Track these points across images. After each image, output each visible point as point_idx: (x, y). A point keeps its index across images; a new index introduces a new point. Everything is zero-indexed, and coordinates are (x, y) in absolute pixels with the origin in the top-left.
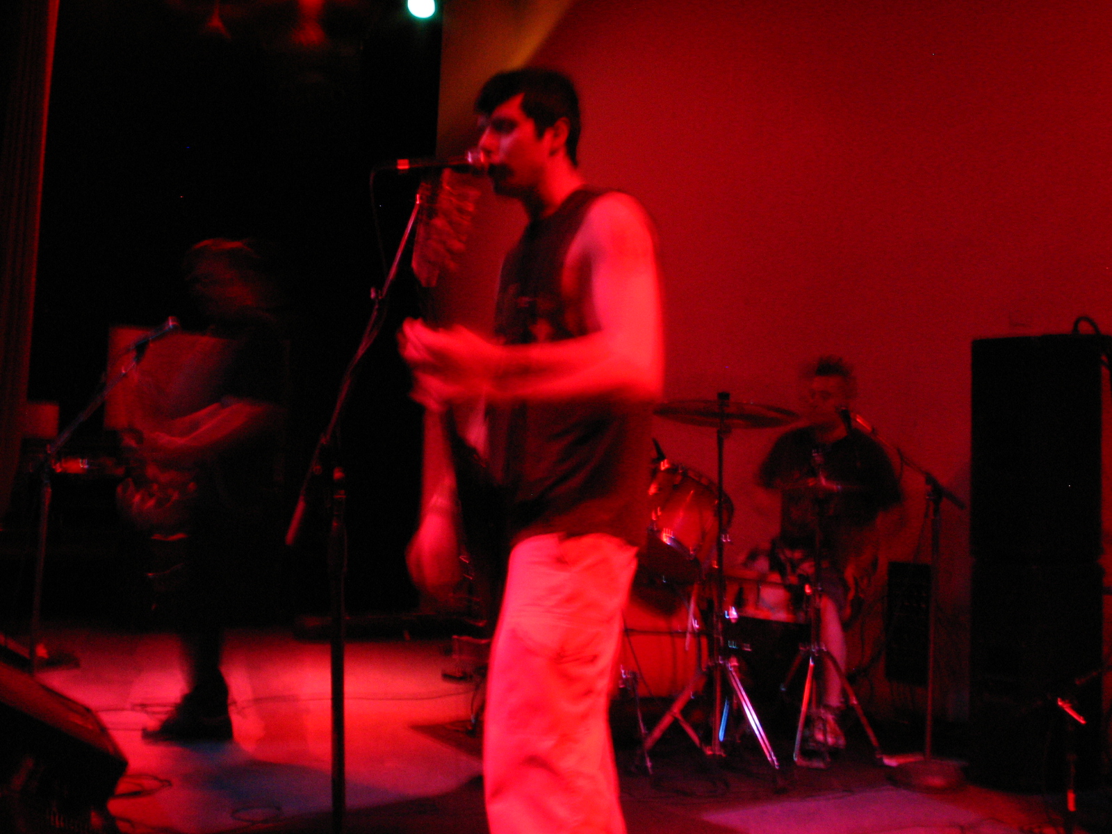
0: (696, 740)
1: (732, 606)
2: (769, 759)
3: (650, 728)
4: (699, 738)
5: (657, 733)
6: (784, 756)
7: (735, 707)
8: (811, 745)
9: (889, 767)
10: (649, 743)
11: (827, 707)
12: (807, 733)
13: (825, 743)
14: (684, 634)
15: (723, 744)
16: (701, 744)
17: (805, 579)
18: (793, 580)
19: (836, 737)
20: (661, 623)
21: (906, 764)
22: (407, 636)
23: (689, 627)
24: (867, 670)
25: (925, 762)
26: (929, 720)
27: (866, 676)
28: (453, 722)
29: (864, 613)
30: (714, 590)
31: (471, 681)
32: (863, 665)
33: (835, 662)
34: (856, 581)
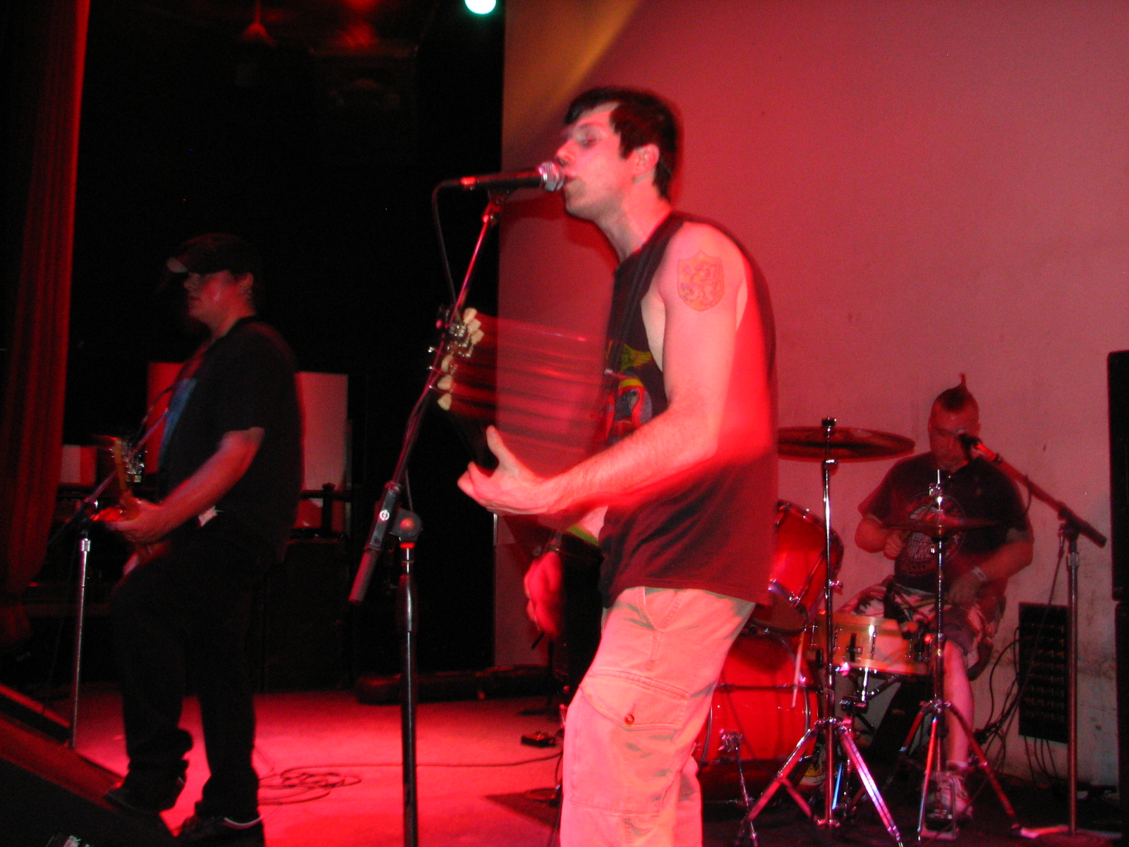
0: (806, 809)
1: (844, 659)
2: (889, 830)
3: (755, 795)
4: (810, 805)
5: (763, 802)
6: (908, 830)
8: (937, 813)
9: (1028, 839)
10: (753, 814)
11: (954, 768)
13: (951, 810)
14: (789, 690)
15: (837, 814)
16: (813, 813)
17: (925, 627)
18: (911, 626)
19: (966, 803)
20: (765, 680)
21: (1047, 835)
22: (482, 696)
23: (796, 682)
24: (998, 725)
25: (1069, 833)
26: (1073, 787)
27: (996, 732)
28: (533, 791)
29: (993, 661)
30: (823, 639)
31: (554, 744)
32: (992, 721)
33: (960, 719)
34: (982, 622)
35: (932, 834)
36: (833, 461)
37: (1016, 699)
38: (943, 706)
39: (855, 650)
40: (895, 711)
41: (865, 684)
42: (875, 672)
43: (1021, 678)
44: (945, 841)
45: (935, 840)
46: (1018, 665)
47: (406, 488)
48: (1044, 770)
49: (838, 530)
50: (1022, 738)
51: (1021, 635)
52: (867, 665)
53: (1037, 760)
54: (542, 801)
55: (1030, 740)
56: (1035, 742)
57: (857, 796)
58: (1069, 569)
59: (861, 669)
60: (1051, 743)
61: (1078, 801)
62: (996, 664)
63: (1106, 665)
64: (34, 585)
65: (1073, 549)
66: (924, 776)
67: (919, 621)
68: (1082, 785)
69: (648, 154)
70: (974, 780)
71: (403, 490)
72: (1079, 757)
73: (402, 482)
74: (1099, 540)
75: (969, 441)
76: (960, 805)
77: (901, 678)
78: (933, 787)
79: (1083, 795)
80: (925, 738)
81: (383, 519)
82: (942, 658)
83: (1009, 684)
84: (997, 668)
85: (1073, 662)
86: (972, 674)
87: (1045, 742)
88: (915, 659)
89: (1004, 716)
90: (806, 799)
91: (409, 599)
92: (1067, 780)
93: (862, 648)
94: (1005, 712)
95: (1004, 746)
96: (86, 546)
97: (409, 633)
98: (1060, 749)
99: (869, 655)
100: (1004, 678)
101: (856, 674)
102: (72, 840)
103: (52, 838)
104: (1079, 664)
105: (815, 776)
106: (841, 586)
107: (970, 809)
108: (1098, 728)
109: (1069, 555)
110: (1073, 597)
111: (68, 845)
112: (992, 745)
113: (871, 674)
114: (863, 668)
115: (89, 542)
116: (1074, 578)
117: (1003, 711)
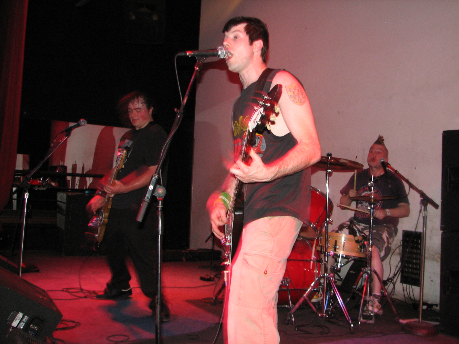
0: (314, 309)
1: (332, 249)
2: (347, 318)
3: (294, 303)
5: (297, 306)
7: (332, 295)
8: (366, 313)
9: (402, 324)
10: (293, 311)
11: (375, 296)
12: (364, 307)
13: (372, 312)
14: (309, 262)
15: (327, 312)
16: (317, 311)
17: (365, 238)
19: (378, 309)
20: (300, 257)
21: (410, 322)
22: (184, 260)
23: (312, 259)
24: (392, 279)
25: (419, 321)
26: (421, 304)
27: (391, 282)
28: (205, 299)
30: (324, 241)
31: (213, 281)
32: (390, 277)
33: (377, 275)
34: (387, 239)
35: (364, 321)
36: (330, 171)
37: (399, 269)
39: (336, 247)
40: (351, 272)
41: (340, 261)
42: (344, 256)
43: (402, 260)
45: (366, 323)
46: (401, 255)
48: (410, 297)
49: (332, 199)
50: (401, 284)
51: (403, 243)
52: (341, 253)
53: (407, 293)
54: (208, 303)
55: (405, 285)
56: (407, 286)
57: (335, 305)
58: (424, 217)
59: (338, 255)
60: (413, 287)
61: (423, 310)
63: (436, 256)
65: (425, 209)
66: (361, 298)
67: (362, 236)
68: (424, 304)
69: (259, 44)
70: (383, 300)
74: (436, 206)
75: (385, 165)
77: (355, 258)
79: (425, 307)
80: (363, 283)
81: (151, 189)
83: (397, 263)
84: (393, 256)
85: (423, 255)
87: (410, 286)
88: (360, 251)
89: (395, 275)
90: (315, 306)
92: (419, 301)
93: (339, 246)
95: (394, 288)
96: (27, 196)
98: (416, 289)
99: (342, 249)
100: (395, 260)
101: (336, 256)
103: (12, 313)
104: (426, 255)
105: (316, 298)
106: (332, 221)
108: (432, 281)
109: (424, 212)
110: (425, 229)
111: (18, 316)
112: (389, 287)
113: (342, 257)
114: (339, 254)
115: (28, 194)
116: (425, 221)
117: (394, 273)
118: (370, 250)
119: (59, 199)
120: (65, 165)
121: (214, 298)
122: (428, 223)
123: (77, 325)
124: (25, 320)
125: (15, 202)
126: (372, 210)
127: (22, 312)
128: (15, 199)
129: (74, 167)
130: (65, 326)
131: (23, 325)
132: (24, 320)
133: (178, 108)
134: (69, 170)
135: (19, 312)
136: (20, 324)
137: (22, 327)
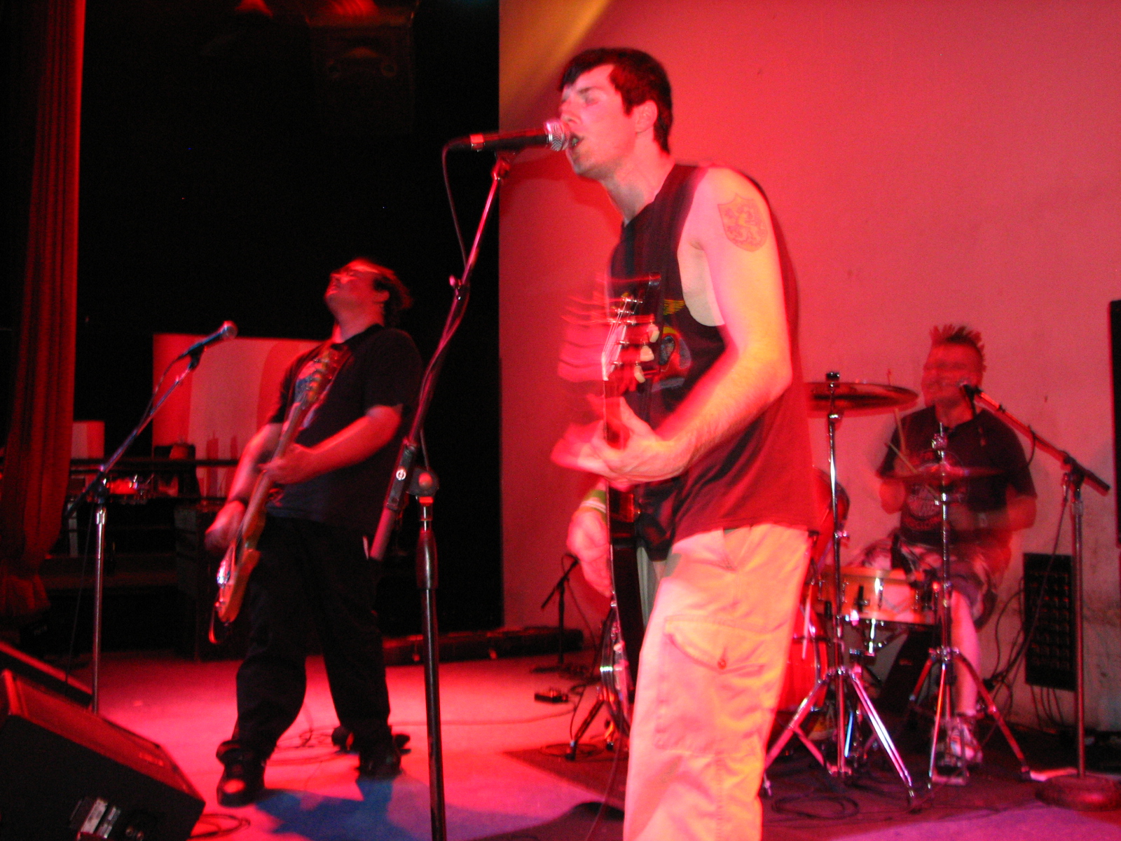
0: (819, 757)
1: (853, 608)
2: (901, 775)
4: (822, 755)
5: (775, 750)
6: (920, 775)
7: (859, 719)
8: (947, 760)
9: (1038, 782)
11: (963, 717)
12: (942, 747)
13: (961, 758)
14: (800, 640)
15: (849, 762)
16: (824, 761)
17: (932, 575)
18: (918, 575)
19: (975, 750)
21: (1056, 778)
22: (493, 655)
23: (806, 634)
24: (1004, 674)
25: (1078, 775)
26: (1080, 732)
27: (1002, 681)
28: (549, 747)
29: (997, 611)
30: (831, 590)
31: (566, 701)
32: (999, 669)
33: (969, 666)
34: (987, 575)
35: (943, 779)
36: (836, 416)
37: (1021, 648)
38: (951, 653)
39: (862, 603)
40: (902, 663)
41: (872, 636)
42: (882, 624)
43: (1026, 627)
44: (956, 786)
45: (946, 785)
46: (1023, 615)
47: (421, 446)
48: (1050, 717)
49: (843, 485)
50: (1028, 687)
51: (1025, 584)
52: (874, 617)
53: (1044, 707)
54: (557, 756)
55: (1037, 689)
56: (1042, 691)
57: (868, 744)
58: (1073, 518)
59: (868, 622)
60: (1058, 692)
61: (1086, 748)
62: (1000, 615)
63: (1110, 613)
64: (48, 557)
65: (1077, 496)
66: (933, 723)
67: (925, 571)
68: (1089, 731)
69: (647, 112)
70: (983, 727)
71: (419, 449)
72: (1086, 704)
73: (418, 441)
74: (1102, 487)
75: (972, 392)
76: (969, 753)
77: (910, 628)
78: (943, 734)
79: (1090, 740)
80: (934, 688)
81: (400, 479)
82: (949, 608)
83: (1015, 635)
84: (1003, 618)
85: (1079, 610)
86: (979, 624)
87: (1051, 690)
88: (922, 608)
89: (1010, 665)
90: (819, 748)
91: (427, 556)
92: (1075, 727)
93: (869, 601)
94: (1011, 660)
95: (1011, 696)
96: (101, 518)
97: (428, 591)
98: (1066, 696)
99: (876, 607)
100: (1010, 627)
101: (864, 624)
102: (99, 804)
103: (80, 802)
104: (1085, 611)
105: (820, 731)
106: (848, 538)
107: (980, 755)
108: (1104, 675)
109: (1073, 505)
110: (1078, 545)
111: (96, 809)
112: (999, 695)
113: (878, 626)
114: (870, 620)
115: (104, 515)
116: (1077, 526)
117: (1009, 660)
118: (946, 605)
119: (179, 524)
120: (190, 441)
121: (572, 743)
122: (1085, 531)
123: (241, 825)
124: (113, 818)
125: (73, 538)
126: (944, 507)
127: (104, 798)
128: (73, 531)
129: (212, 445)
130: (212, 828)
131: (108, 831)
132: (110, 817)
133: (458, 276)
134: (201, 454)
135: (96, 800)
136: (101, 828)
137: (106, 836)
